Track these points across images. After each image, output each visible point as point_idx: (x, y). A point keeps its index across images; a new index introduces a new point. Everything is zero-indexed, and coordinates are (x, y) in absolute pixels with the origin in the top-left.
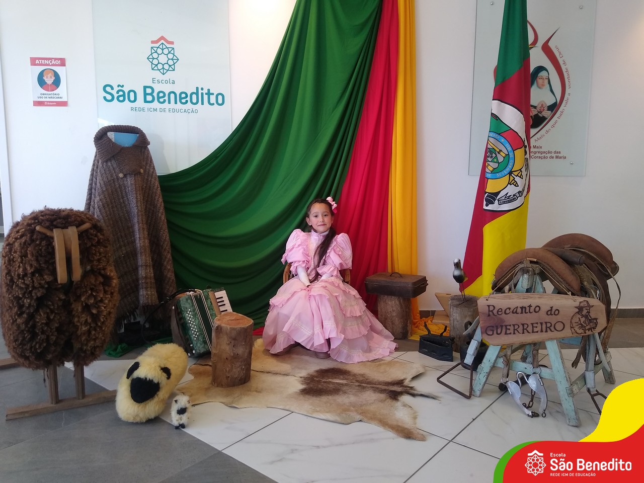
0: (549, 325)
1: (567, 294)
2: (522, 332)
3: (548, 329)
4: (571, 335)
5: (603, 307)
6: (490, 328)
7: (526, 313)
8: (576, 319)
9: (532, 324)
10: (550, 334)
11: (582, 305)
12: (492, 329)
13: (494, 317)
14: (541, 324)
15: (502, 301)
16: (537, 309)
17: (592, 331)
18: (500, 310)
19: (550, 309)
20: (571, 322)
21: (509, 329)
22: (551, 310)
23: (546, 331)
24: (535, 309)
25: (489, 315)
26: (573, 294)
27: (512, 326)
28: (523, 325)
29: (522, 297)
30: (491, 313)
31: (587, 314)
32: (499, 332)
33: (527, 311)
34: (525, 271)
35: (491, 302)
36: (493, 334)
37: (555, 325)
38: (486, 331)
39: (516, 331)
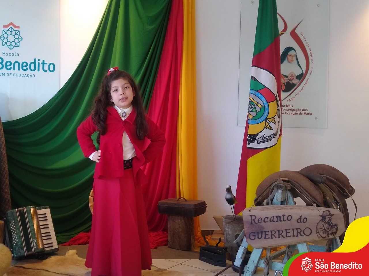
0: (299, 231)
1: (313, 206)
2: (278, 237)
3: (299, 234)
4: (317, 239)
5: (341, 215)
6: (252, 233)
7: (280, 221)
8: (320, 226)
9: (286, 230)
10: (300, 238)
11: (325, 214)
12: (255, 235)
13: (255, 224)
14: (293, 230)
15: (261, 212)
16: (290, 218)
17: (333, 235)
18: (260, 219)
19: (300, 217)
20: (317, 228)
21: (268, 235)
22: (300, 219)
23: (297, 236)
24: (288, 217)
25: (251, 223)
26: (317, 205)
27: (270, 232)
28: (279, 231)
29: (277, 208)
30: (253, 222)
31: (329, 221)
32: (260, 236)
33: (282, 219)
34: (279, 187)
35: (253, 212)
36: (255, 238)
37: (304, 230)
38: (249, 236)
39: (273, 236)
